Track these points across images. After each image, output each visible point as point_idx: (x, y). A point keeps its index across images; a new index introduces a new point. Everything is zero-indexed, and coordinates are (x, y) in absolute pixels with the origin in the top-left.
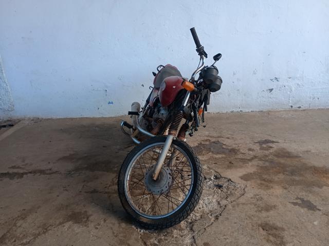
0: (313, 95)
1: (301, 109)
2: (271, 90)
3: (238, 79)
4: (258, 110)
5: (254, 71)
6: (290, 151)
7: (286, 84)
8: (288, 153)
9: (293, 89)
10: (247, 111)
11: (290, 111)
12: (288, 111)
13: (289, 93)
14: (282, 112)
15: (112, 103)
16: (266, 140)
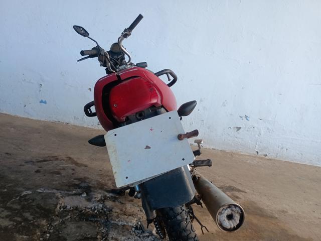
0: (282, 144)
1: (266, 157)
2: (239, 129)
3: (204, 107)
4: (220, 149)
5: (224, 103)
6: (261, 207)
7: (255, 125)
8: (261, 210)
9: (262, 132)
10: (208, 147)
11: (255, 157)
12: (253, 156)
13: (257, 136)
14: (246, 157)
15: (45, 102)
16: (230, 187)
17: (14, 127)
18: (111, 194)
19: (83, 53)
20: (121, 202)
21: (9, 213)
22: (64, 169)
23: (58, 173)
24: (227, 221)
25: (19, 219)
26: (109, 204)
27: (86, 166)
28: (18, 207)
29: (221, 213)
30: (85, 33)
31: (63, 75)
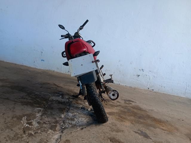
0: (162, 84)
1: (153, 91)
2: (139, 76)
3: (121, 65)
4: (129, 86)
5: (131, 62)
7: (147, 74)
9: (151, 78)
10: (123, 85)
12: (146, 90)
13: (148, 80)
14: (142, 90)
15: (44, 61)
16: (129, 100)
17: (30, 71)
18: (72, 97)
19: (62, 36)
20: (76, 100)
21: (31, 98)
22: (52, 87)
23: (50, 88)
24: (112, 96)
25: (35, 100)
26: (71, 100)
27: (62, 87)
28: (35, 97)
29: (110, 93)
30: (63, 28)
31: (53, 48)
